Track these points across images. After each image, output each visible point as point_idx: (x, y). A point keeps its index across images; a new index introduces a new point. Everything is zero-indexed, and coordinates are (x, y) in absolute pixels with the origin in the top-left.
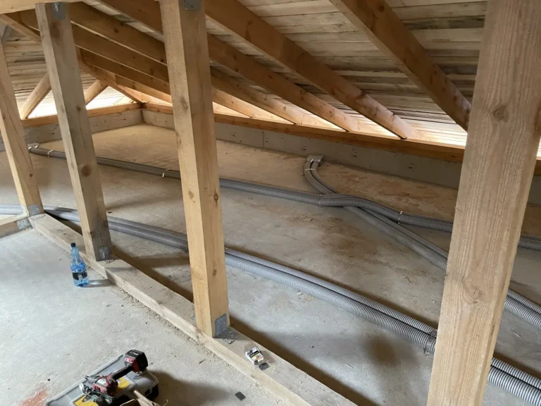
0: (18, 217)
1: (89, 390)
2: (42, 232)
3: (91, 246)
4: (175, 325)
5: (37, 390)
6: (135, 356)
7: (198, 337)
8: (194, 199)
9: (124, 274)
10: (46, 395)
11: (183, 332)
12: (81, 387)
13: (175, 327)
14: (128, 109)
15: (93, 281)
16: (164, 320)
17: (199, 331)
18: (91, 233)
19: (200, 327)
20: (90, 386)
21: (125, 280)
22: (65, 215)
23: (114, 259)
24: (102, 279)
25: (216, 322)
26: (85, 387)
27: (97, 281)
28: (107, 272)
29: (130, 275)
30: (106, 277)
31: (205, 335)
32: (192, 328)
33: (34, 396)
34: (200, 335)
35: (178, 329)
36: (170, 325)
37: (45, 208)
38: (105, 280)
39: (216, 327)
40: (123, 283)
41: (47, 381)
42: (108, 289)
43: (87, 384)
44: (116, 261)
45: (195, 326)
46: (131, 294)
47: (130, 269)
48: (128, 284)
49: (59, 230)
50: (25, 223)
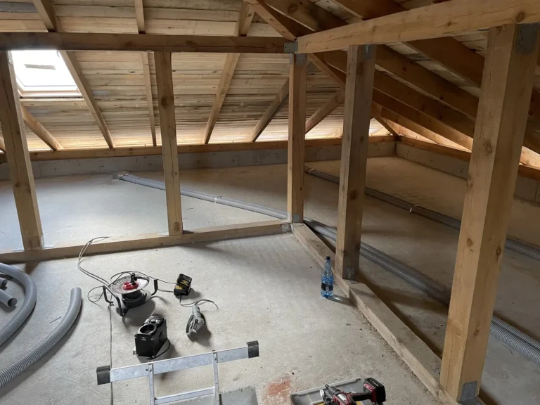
0: (283, 221)
1: (329, 399)
2: (299, 239)
3: (341, 264)
4: (413, 370)
5: (283, 378)
6: (375, 386)
7: (438, 394)
8: (472, 248)
9: (367, 299)
10: (289, 386)
11: (420, 381)
12: (322, 393)
13: (412, 372)
14: (383, 141)
15: (337, 296)
16: (402, 360)
17: (440, 387)
18: (344, 252)
19: (442, 383)
20: (330, 396)
21: (367, 305)
22: (319, 229)
23: (359, 282)
24: (344, 296)
25: (464, 385)
26: (325, 395)
27: (340, 297)
28: (350, 291)
29: (373, 302)
30: (348, 296)
31: (447, 394)
32: (433, 381)
33: (280, 383)
34: (440, 391)
35: (415, 375)
36: (407, 368)
37: (305, 219)
38: (348, 299)
39: (463, 391)
40: (364, 307)
41: (291, 374)
42: (349, 308)
43: (327, 393)
44: (360, 284)
45: (438, 380)
46: (370, 321)
47: (372, 297)
48: (370, 310)
49: (313, 241)
50: (287, 228)
